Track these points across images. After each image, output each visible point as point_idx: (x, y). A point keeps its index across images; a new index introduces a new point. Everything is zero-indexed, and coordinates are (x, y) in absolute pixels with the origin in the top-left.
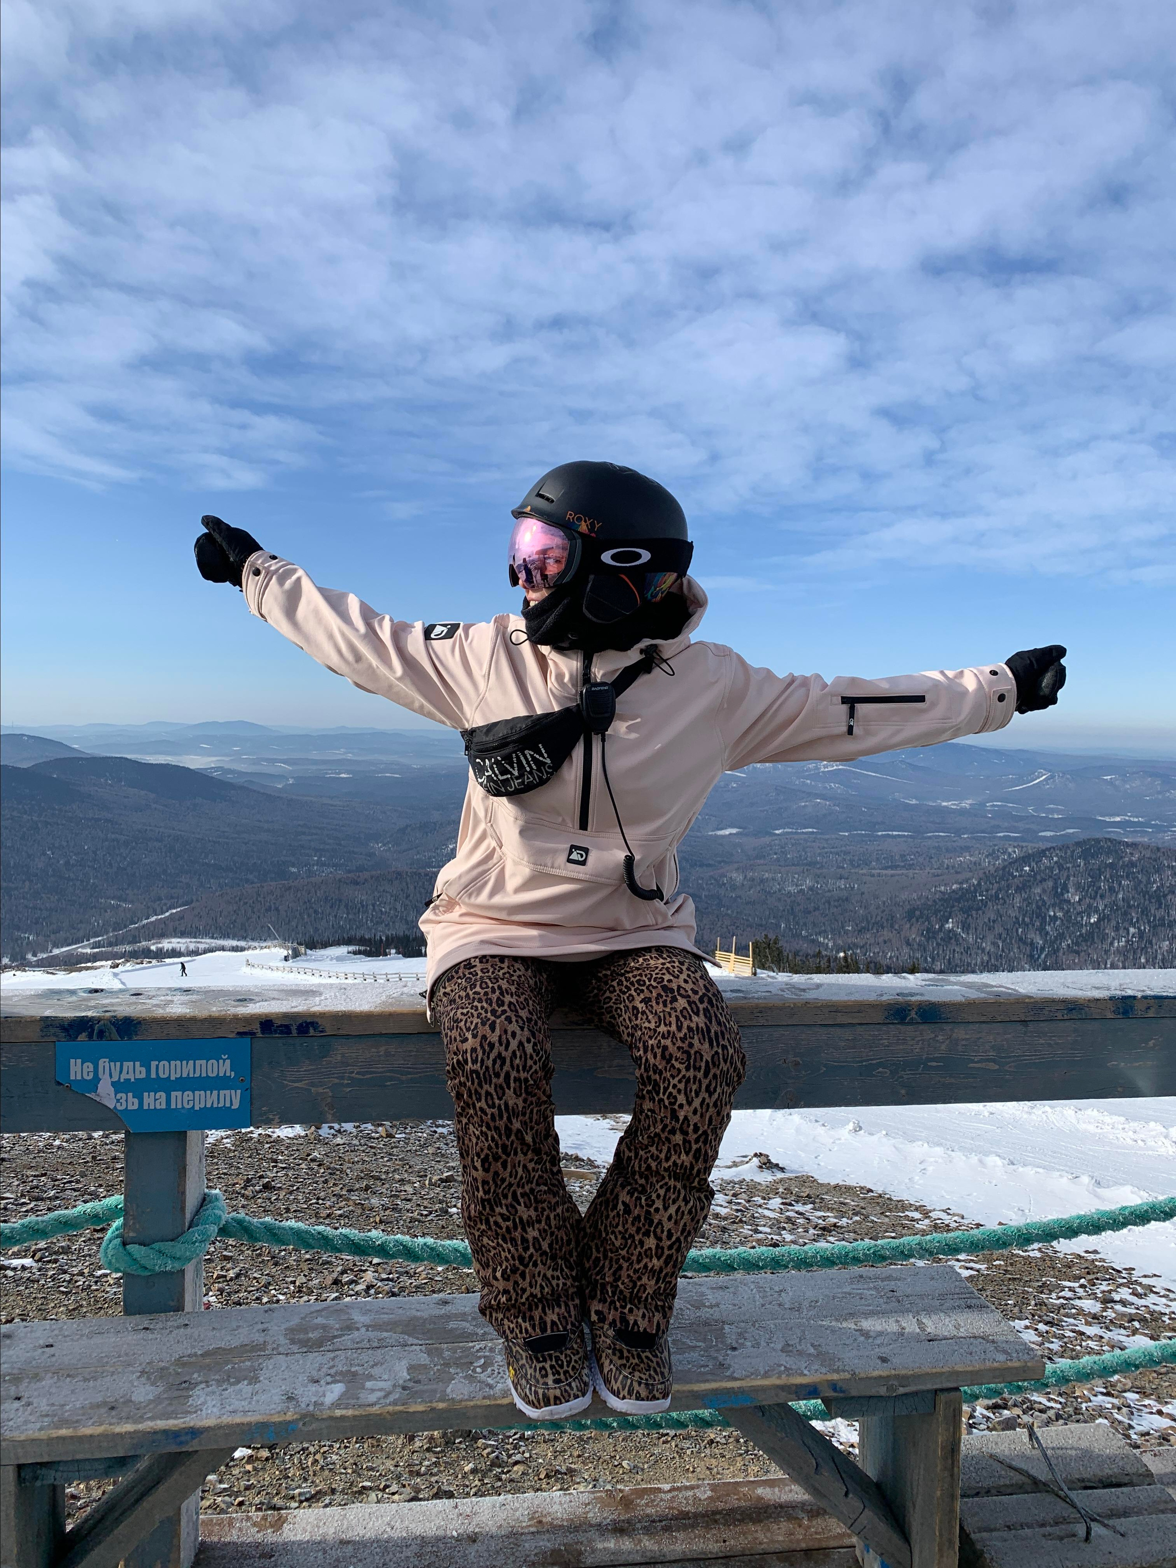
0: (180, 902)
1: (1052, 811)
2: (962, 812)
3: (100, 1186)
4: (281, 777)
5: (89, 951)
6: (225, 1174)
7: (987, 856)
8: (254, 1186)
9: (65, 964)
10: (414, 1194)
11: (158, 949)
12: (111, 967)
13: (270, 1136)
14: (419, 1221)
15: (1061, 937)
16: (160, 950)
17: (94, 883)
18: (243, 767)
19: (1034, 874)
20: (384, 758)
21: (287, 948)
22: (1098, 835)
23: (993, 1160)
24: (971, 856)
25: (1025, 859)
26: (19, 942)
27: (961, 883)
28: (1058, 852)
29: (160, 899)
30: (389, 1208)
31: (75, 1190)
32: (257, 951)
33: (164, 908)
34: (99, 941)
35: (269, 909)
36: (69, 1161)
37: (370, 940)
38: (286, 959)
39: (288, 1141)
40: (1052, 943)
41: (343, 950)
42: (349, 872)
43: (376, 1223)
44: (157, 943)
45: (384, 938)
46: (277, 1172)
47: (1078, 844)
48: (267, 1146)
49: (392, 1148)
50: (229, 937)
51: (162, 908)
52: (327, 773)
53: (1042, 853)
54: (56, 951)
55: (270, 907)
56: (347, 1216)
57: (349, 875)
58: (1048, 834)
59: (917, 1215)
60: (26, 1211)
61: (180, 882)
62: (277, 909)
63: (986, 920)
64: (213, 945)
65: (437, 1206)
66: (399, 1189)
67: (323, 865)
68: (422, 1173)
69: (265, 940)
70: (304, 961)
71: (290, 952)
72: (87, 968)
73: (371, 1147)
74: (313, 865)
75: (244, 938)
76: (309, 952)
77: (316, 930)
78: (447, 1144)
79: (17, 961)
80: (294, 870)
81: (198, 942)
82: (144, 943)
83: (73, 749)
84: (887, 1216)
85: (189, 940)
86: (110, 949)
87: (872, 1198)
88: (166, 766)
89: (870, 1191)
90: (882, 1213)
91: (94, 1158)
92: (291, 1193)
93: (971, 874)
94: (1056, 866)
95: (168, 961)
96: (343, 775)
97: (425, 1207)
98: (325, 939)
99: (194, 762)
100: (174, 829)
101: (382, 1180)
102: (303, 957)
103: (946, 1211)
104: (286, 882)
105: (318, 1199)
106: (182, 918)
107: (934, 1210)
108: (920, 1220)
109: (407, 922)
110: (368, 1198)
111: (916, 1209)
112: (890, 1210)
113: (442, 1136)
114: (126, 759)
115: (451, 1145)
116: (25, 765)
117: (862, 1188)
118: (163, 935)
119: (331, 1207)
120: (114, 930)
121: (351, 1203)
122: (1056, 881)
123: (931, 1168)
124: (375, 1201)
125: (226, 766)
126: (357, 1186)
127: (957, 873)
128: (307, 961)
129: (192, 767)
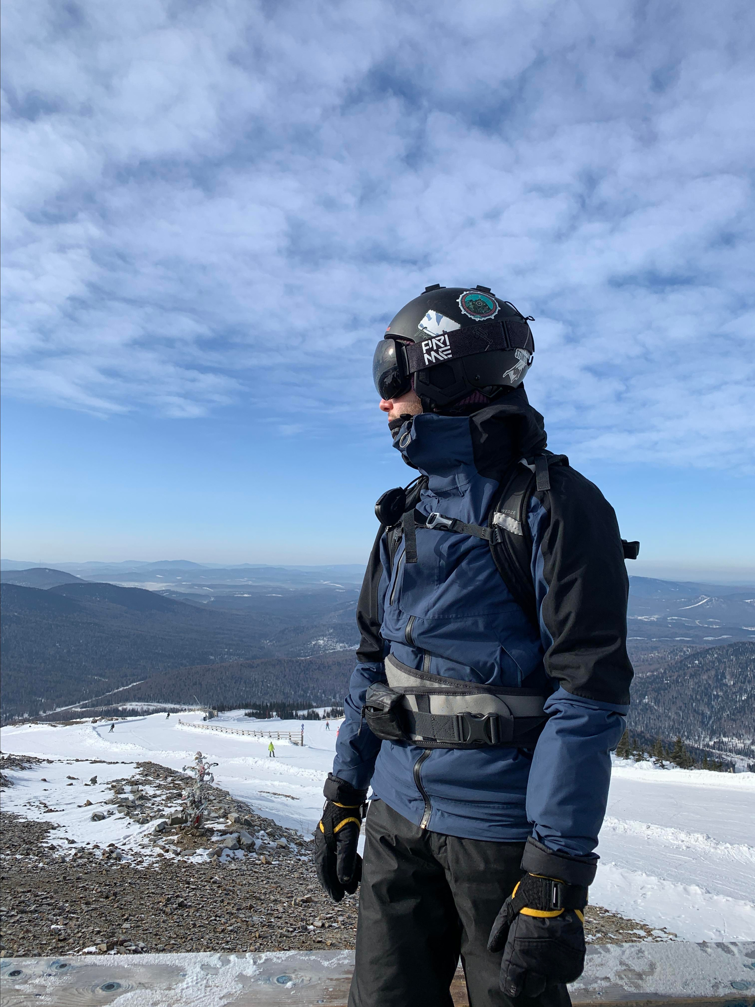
0: (139, 678)
1: (712, 623)
2: (652, 623)
3: (67, 901)
4: (206, 596)
5: (79, 710)
6: (153, 893)
7: (669, 653)
8: (172, 904)
9: (64, 719)
10: (284, 912)
11: (123, 709)
12: (92, 722)
13: (186, 862)
14: (287, 937)
15: (723, 709)
16: (125, 710)
17: (85, 665)
18: (182, 590)
19: (701, 667)
20: (272, 584)
21: (205, 712)
22: (744, 640)
23: (694, 889)
24: (658, 653)
25: (695, 656)
26: (35, 703)
27: (653, 672)
28: (717, 651)
29: (126, 676)
30: (265, 925)
31: (49, 904)
32: (186, 713)
33: (129, 682)
34: (86, 703)
35: (195, 684)
36: (47, 881)
37: (260, 705)
38: (205, 719)
39: (198, 866)
40: (716, 714)
41: (241, 712)
42: (248, 659)
43: (256, 938)
44: (123, 705)
45: (269, 704)
46: (189, 892)
47: (730, 646)
48: (184, 870)
49: (269, 873)
50: (169, 702)
51: (127, 682)
52: (235, 594)
53: (707, 651)
54: (58, 710)
55: (196, 682)
56: (236, 932)
57: (247, 661)
58: (710, 638)
59: (642, 933)
60: (14, 923)
61: (140, 665)
62: (200, 684)
63: (671, 697)
64: (159, 707)
65: (300, 924)
66: (273, 908)
67: (231, 654)
68: (289, 895)
69: (192, 705)
70: (216, 721)
71: (207, 714)
72: (77, 723)
73: (255, 872)
74: (225, 654)
75: (179, 703)
76: (220, 714)
77: (225, 698)
78: (307, 870)
79: (33, 716)
80: (212, 657)
81: (150, 705)
82: (114, 705)
83: (77, 578)
84: (620, 933)
85: (143, 704)
86: (93, 709)
87: (609, 917)
88: (135, 589)
89: (607, 911)
90: (617, 931)
91: (64, 878)
92: (197, 911)
93: (659, 665)
94: (716, 660)
95: (129, 718)
96: (246, 595)
97: (291, 925)
98: (231, 704)
99: (152, 586)
100: (137, 630)
101: (261, 900)
102: (216, 718)
103: (663, 930)
104: (206, 666)
105: (216, 916)
106: (140, 689)
107: (655, 929)
108: (645, 937)
109: (284, 694)
110: (251, 916)
111: (641, 928)
112: (622, 928)
113: (304, 863)
114: (109, 584)
115: (310, 870)
116: (46, 588)
117: (601, 908)
118: (127, 700)
119: (225, 923)
120: (96, 696)
121: (239, 920)
122: (716, 671)
123: (649, 893)
124: (256, 918)
125: (172, 589)
126: (244, 905)
127: (650, 664)
128: (218, 721)
129: (150, 590)
